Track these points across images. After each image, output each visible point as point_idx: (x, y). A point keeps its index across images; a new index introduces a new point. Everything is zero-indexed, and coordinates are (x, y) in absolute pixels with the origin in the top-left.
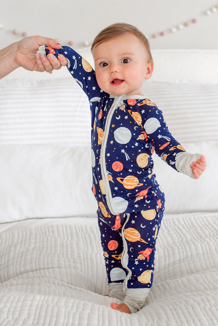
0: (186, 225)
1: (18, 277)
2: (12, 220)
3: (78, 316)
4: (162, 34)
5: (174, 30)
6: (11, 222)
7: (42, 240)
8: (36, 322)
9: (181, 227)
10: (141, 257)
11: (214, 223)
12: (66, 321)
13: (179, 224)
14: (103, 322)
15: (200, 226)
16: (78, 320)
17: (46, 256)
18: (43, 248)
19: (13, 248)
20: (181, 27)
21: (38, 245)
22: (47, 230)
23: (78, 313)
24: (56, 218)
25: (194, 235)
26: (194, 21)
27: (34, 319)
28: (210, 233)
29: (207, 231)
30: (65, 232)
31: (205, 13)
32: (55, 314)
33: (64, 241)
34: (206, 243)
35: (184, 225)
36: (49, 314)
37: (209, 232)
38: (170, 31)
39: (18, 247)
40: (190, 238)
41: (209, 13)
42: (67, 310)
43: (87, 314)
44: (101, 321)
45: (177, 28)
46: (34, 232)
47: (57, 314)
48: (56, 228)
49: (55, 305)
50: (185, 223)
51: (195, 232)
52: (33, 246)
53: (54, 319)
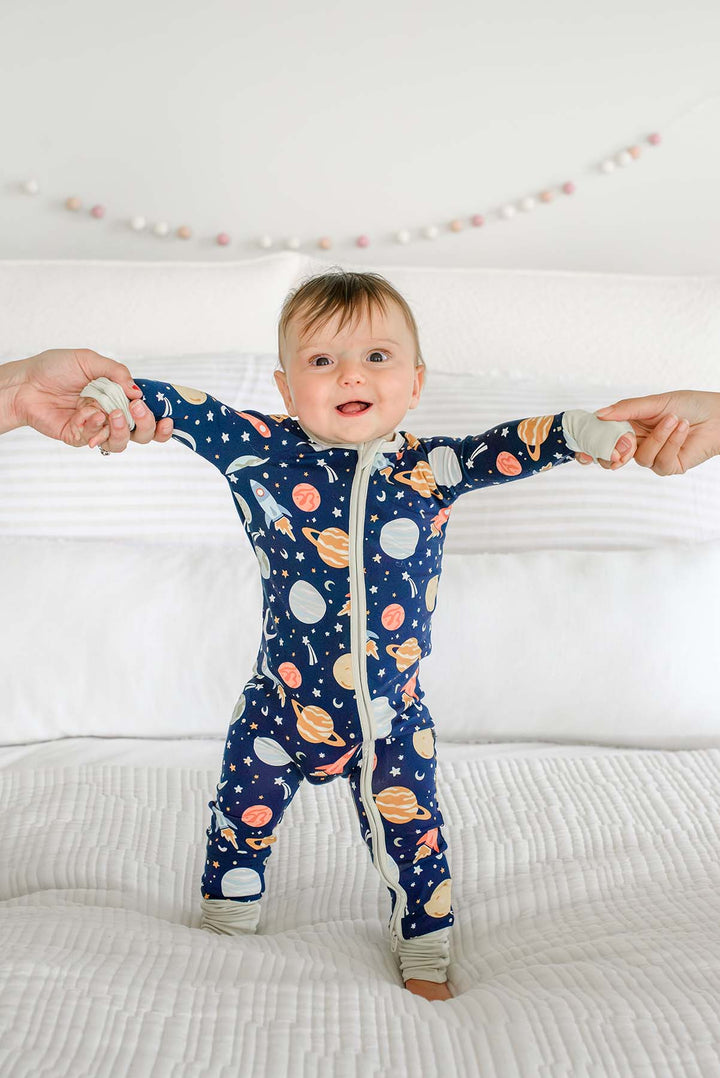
0: (475, 783)
1: (23, 897)
2: (27, 739)
3: (138, 1028)
4: (476, 222)
5: (510, 211)
6: (24, 745)
7: (92, 804)
8: (32, 1040)
9: (460, 786)
10: (422, 853)
11: (549, 779)
12: (106, 1043)
13: (457, 777)
14: (198, 1049)
15: (509, 789)
16: (136, 1040)
17: (98, 849)
18: (91, 824)
19: (18, 818)
20: (530, 203)
21: (81, 817)
22: (109, 775)
23: (141, 1020)
24: (142, 738)
25: (488, 814)
26: (567, 189)
27: (29, 1033)
28: (530, 808)
29: (522, 803)
30: (154, 784)
31: (599, 168)
32: (82, 1022)
33: (149, 811)
34: (509, 842)
35: (470, 780)
36: (67, 1022)
37: (527, 805)
38: (499, 214)
39: (32, 819)
40: (476, 821)
41: (610, 166)
42: (115, 1009)
43: (163, 1021)
44: (194, 1045)
45: (519, 205)
46: (76, 778)
47: (88, 1023)
48: (131, 775)
49: (85, 994)
50: (472, 776)
51: (493, 806)
52: (68, 817)
53: (79, 1036)
